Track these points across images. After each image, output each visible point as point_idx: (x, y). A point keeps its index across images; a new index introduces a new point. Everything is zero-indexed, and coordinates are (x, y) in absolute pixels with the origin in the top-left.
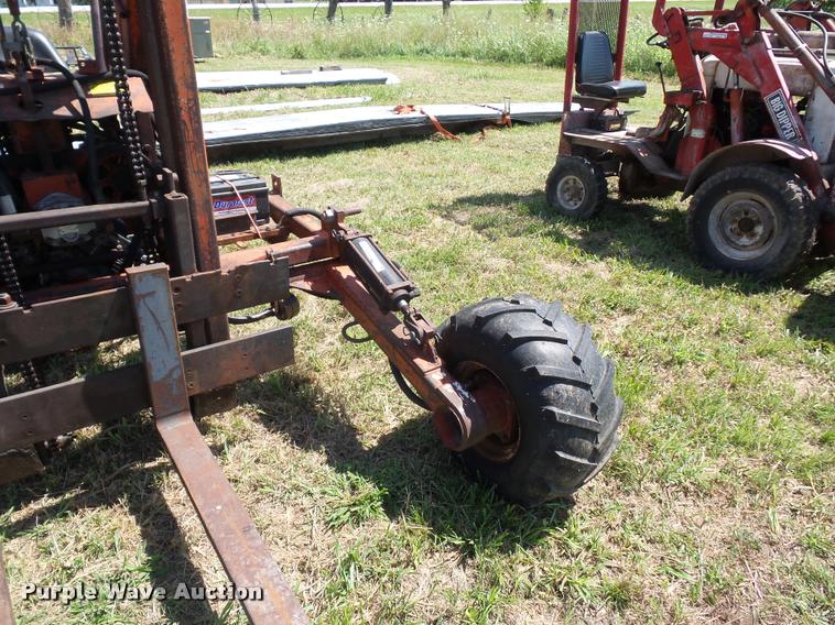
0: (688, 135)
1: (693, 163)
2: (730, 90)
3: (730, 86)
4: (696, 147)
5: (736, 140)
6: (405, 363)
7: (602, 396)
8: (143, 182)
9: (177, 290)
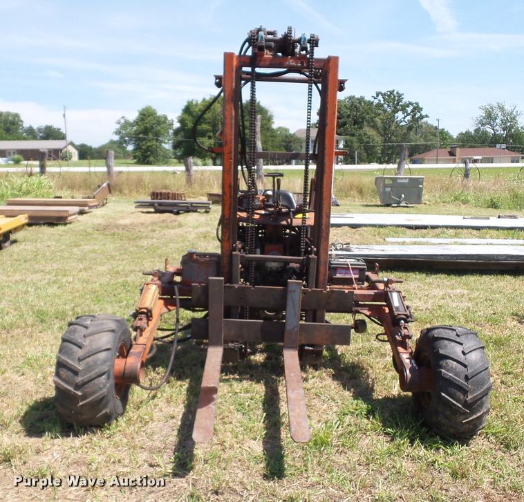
6: (395, 350)
8: (303, 250)
9: (304, 293)
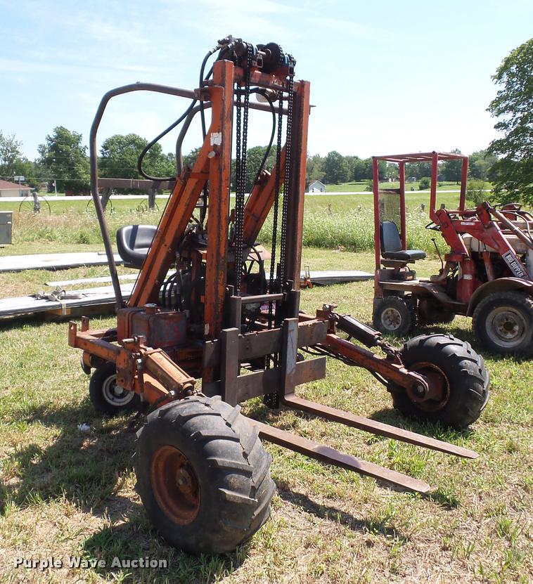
0: (462, 279)
1: (468, 296)
2: (481, 253)
3: (481, 250)
4: (468, 286)
5: (491, 278)
6: (384, 368)
7: (482, 366)
